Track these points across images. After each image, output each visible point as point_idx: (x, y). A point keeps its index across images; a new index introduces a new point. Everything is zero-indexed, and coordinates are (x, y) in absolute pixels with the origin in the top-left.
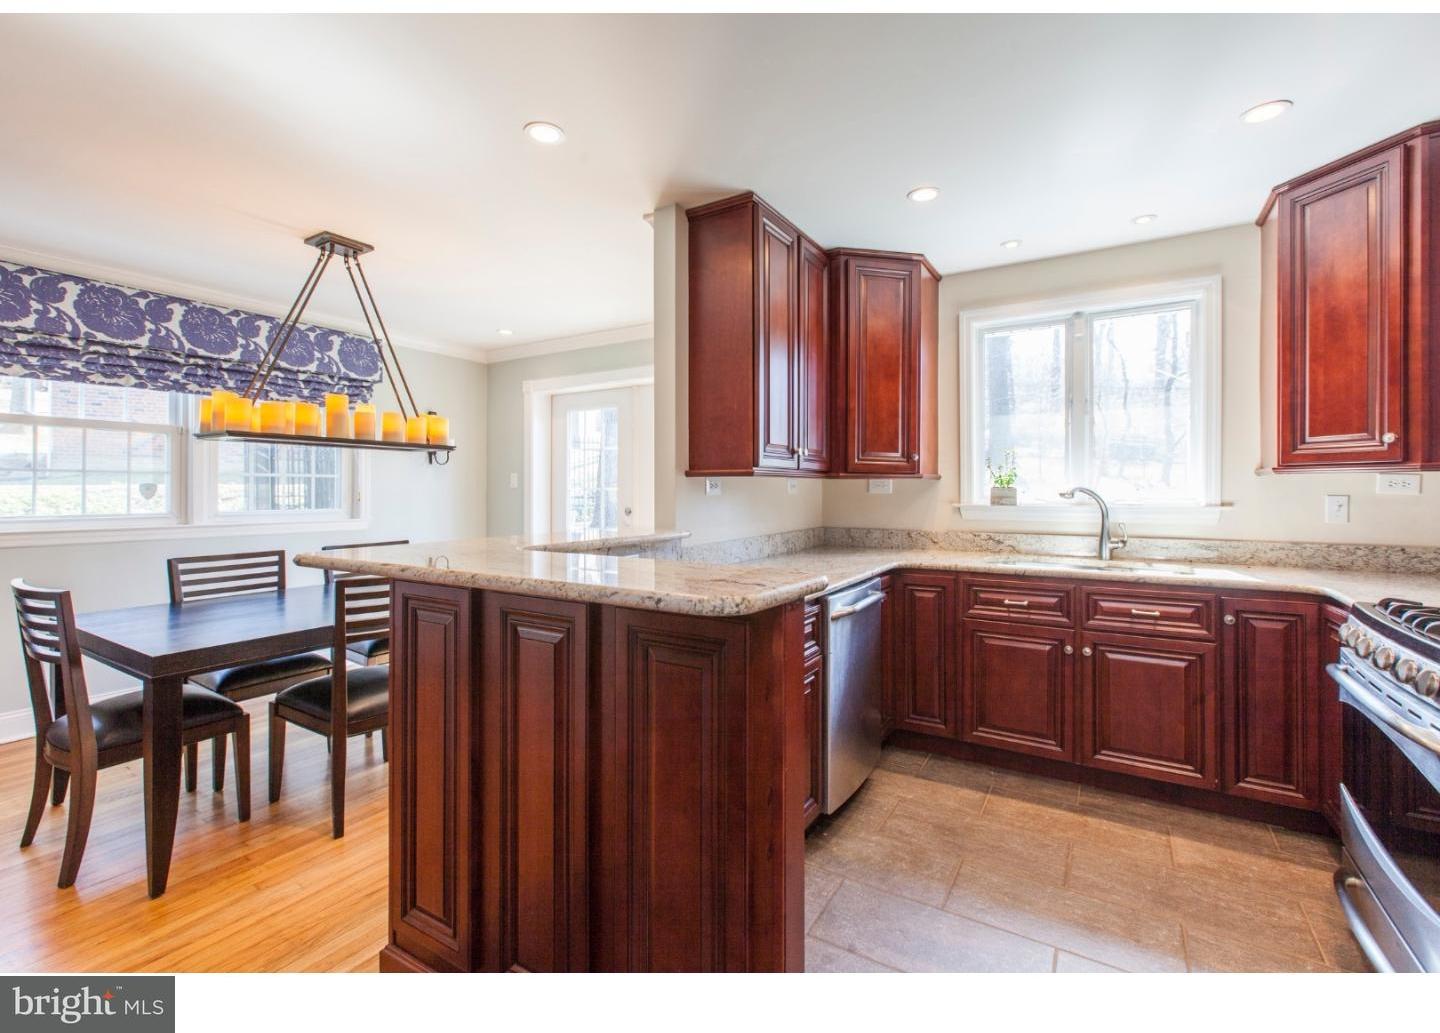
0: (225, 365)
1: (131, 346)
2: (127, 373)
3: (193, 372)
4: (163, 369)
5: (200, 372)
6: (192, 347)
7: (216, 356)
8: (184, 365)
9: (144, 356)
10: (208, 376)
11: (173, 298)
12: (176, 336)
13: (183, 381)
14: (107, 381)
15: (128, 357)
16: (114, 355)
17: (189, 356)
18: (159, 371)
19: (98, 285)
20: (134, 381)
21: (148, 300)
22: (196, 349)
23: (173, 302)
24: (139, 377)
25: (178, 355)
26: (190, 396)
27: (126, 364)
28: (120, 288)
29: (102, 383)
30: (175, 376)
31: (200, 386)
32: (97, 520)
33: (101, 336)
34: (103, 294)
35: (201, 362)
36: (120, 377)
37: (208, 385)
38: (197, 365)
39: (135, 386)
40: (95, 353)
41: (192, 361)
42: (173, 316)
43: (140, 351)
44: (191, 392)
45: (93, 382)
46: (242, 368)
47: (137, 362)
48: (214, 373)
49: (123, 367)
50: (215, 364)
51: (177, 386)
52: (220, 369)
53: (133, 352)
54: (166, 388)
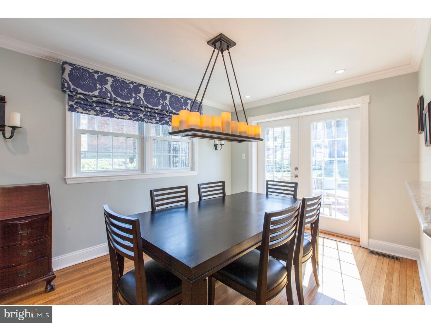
0: (157, 111)
1: (128, 103)
2: (126, 114)
3: (146, 114)
4: (137, 112)
5: (149, 114)
6: (147, 104)
7: (154, 107)
8: (144, 111)
9: (132, 107)
10: (151, 116)
11: (142, 85)
12: (142, 99)
13: (143, 117)
14: (120, 117)
15: (127, 107)
16: (123, 107)
17: (145, 107)
18: (136, 113)
19: (118, 78)
20: (128, 117)
21: (133, 85)
22: (148, 104)
23: (141, 86)
24: (130, 116)
25: (142, 107)
26: (145, 123)
27: (127, 111)
28: (125, 80)
29: (119, 118)
30: (141, 115)
31: (148, 119)
32: (117, 171)
33: (119, 99)
34: (120, 82)
35: (149, 110)
36: (124, 116)
37: (151, 119)
38: (148, 111)
39: (129, 119)
40: (117, 106)
41: (146, 109)
42: (141, 92)
43: (131, 105)
44: (145, 122)
45: (116, 118)
46: (161, 113)
47: (130, 110)
48: (153, 114)
49: (125, 111)
50: (153, 111)
51: (141, 119)
52: (155, 113)
53: (129, 106)
54: (137, 120)
